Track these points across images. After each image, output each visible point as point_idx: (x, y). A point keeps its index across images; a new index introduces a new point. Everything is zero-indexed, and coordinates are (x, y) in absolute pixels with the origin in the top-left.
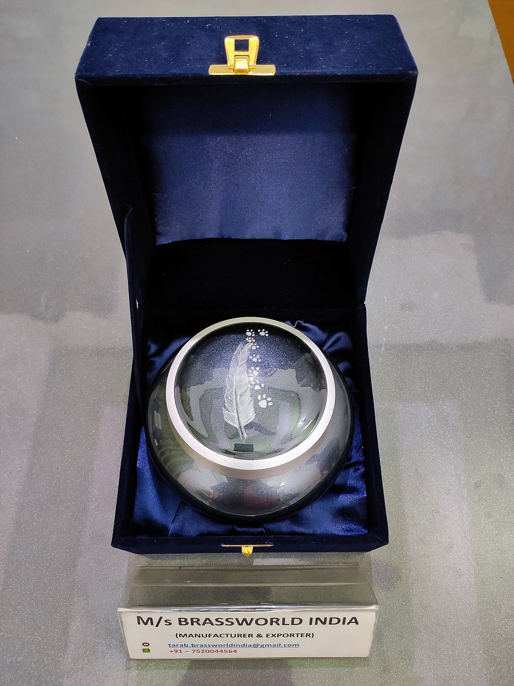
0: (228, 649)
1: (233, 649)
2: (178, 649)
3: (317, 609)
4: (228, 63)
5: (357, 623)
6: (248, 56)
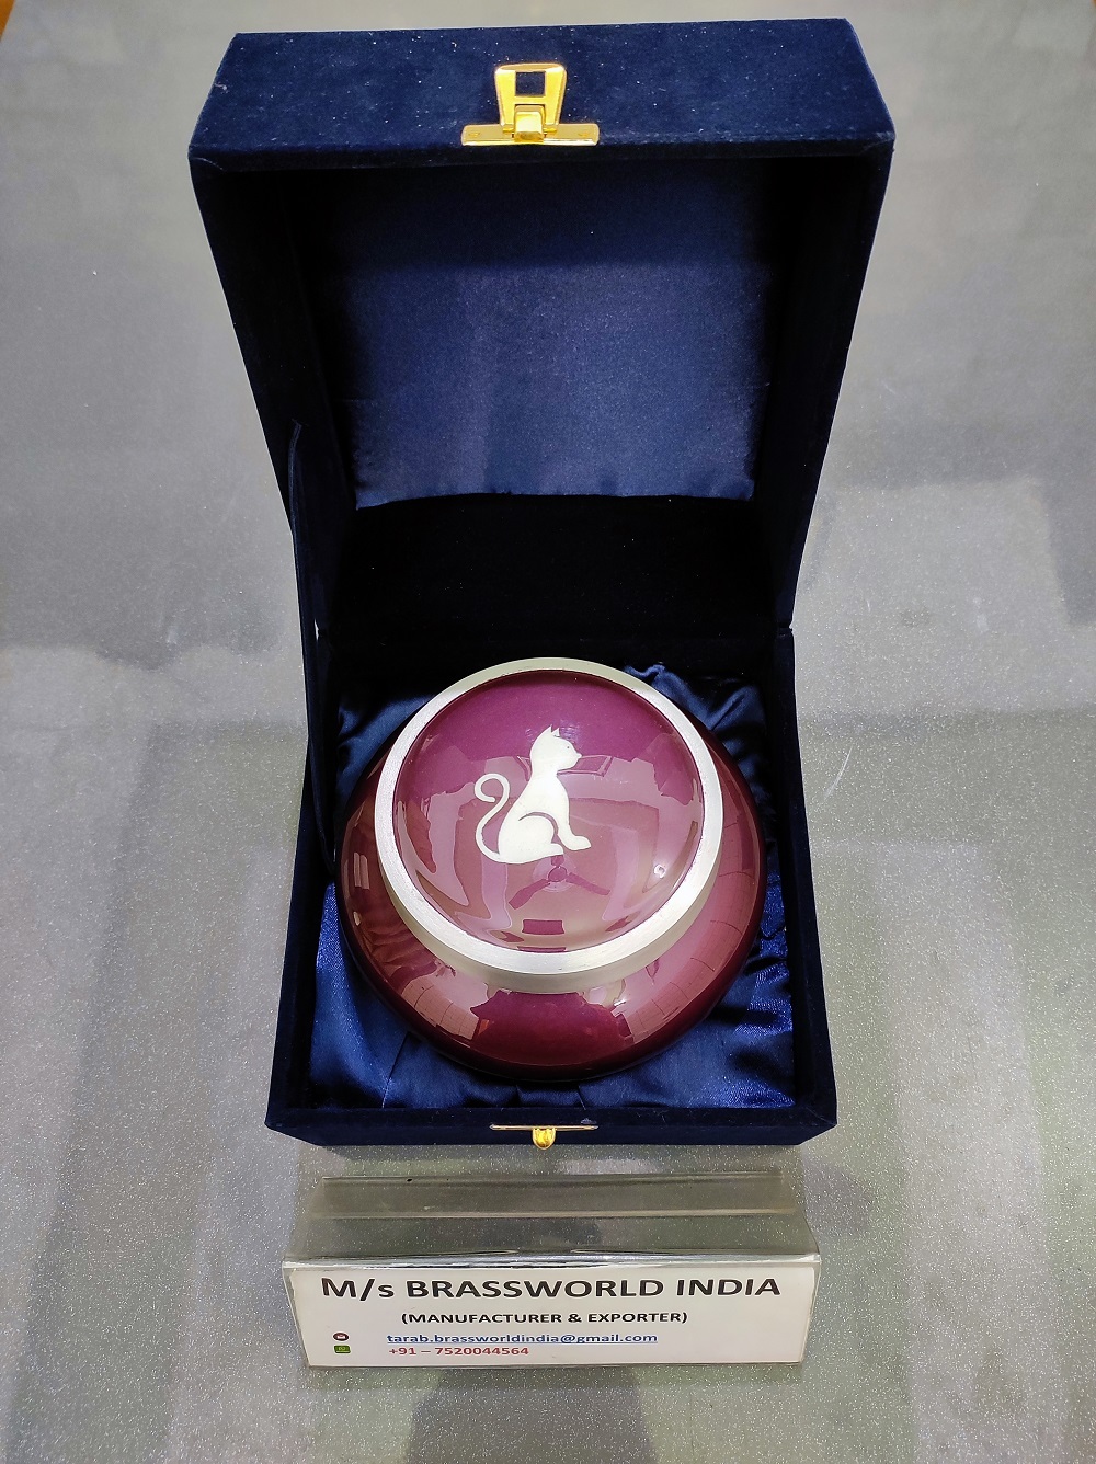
0: (510, 1346)
2: (407, 1346)
3: (693, 1262)
4: (503, 122)
5: (775, 1290)
6: (543, 106)
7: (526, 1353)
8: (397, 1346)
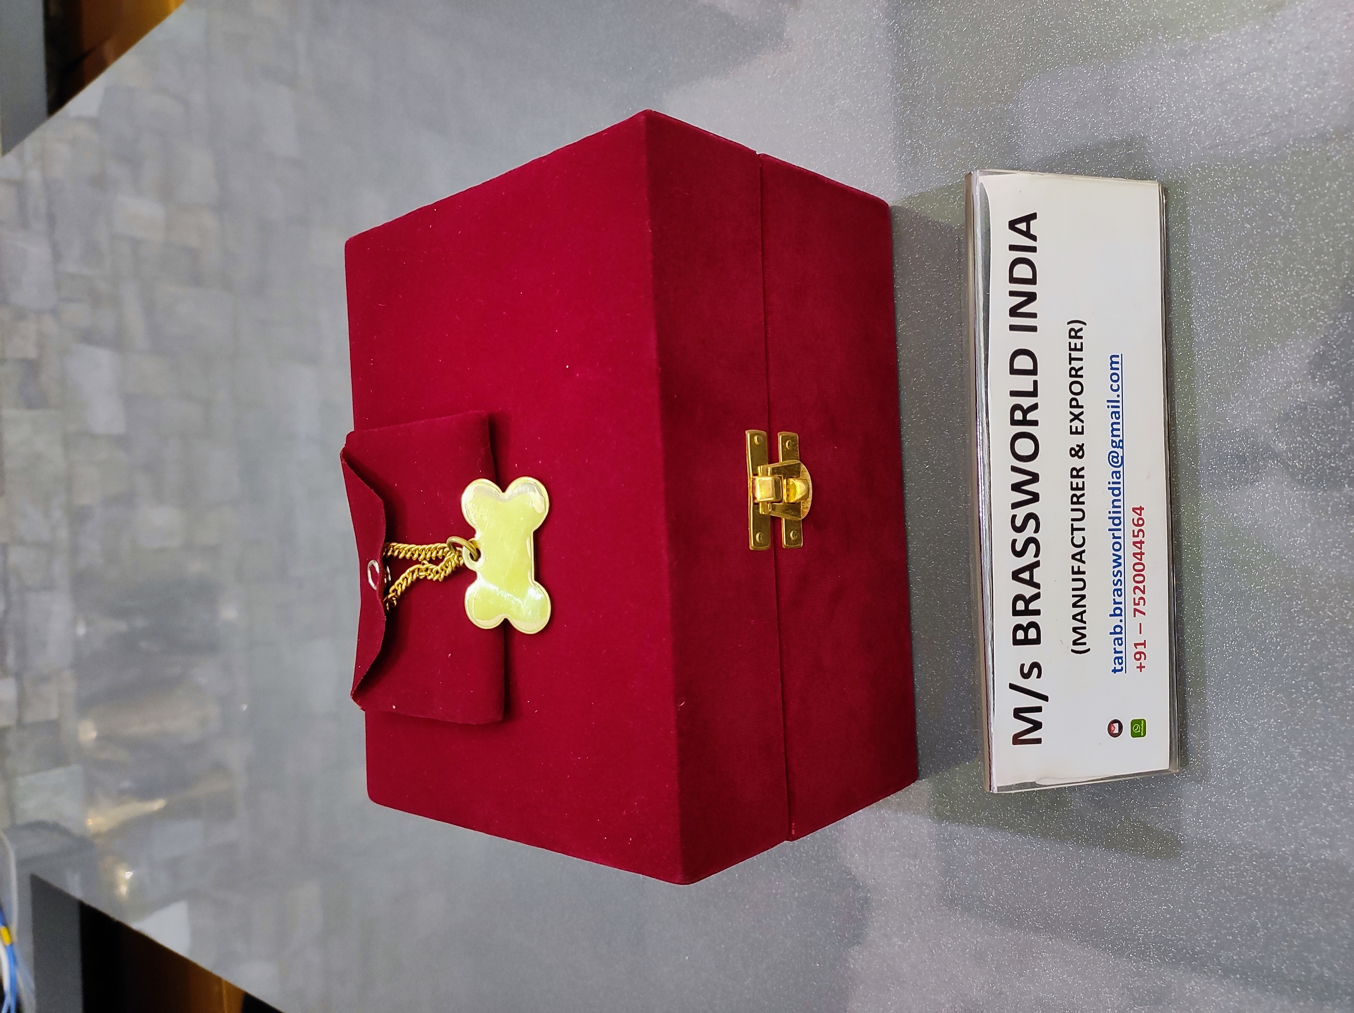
0: (1130, 528)
1: (1130, 516)
2: (1131, 651)
5: (1029, 218)
7: (1141, 509)
8: (1132, 664)
